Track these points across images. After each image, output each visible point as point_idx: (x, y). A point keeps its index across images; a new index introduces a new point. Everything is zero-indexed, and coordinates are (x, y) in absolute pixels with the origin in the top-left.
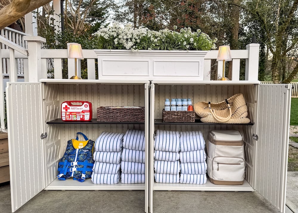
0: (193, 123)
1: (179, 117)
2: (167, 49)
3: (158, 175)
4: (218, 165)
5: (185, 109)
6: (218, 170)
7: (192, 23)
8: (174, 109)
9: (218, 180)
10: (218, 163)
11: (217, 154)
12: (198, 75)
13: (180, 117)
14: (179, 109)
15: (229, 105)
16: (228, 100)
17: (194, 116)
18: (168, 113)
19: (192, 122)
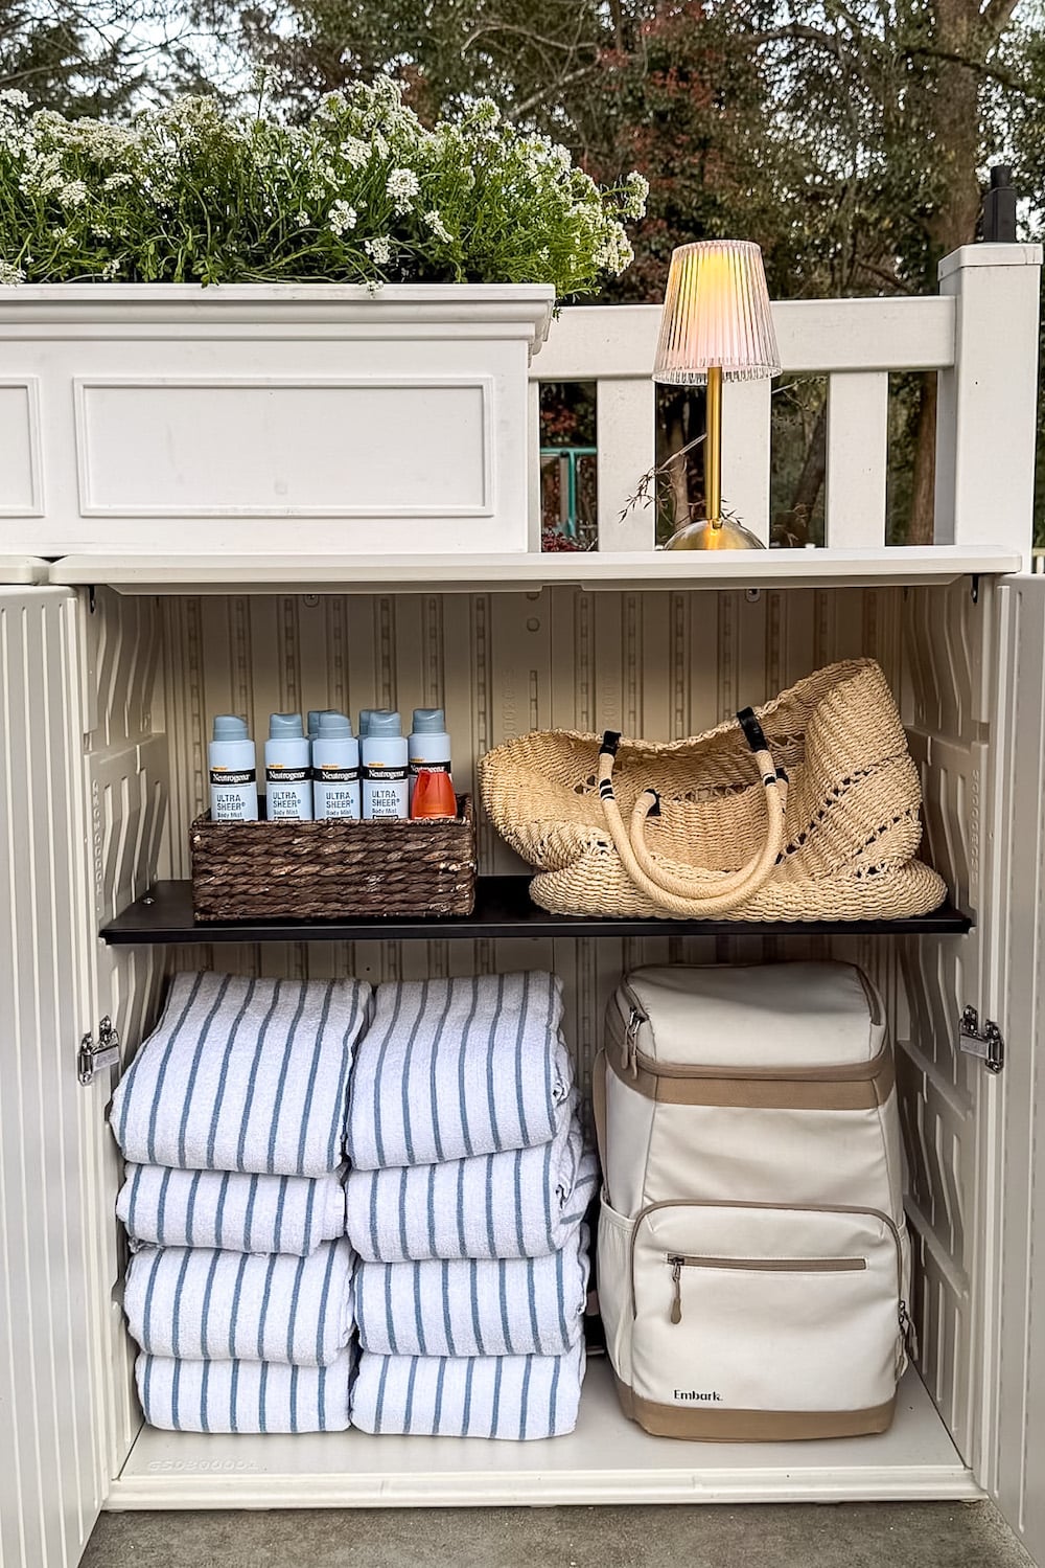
0: (455, 918)
1: (331, 871)
2: (190, 277)
3: (162, 1374)
4: (676, 1278)
5: (390, 800)
6: (675, 1317)
7: (679, 182)
8: (292, 803)
9: (679, 1402)
10: (678, 1261)
11: (670, 1181)
12: (477, 509)
13: (339, 869)
14: (339, 801)
15: (765, 761)
16: (760, 712)
17: (459, 861)
18: (238, 837)
19: (445, 919)
